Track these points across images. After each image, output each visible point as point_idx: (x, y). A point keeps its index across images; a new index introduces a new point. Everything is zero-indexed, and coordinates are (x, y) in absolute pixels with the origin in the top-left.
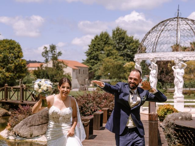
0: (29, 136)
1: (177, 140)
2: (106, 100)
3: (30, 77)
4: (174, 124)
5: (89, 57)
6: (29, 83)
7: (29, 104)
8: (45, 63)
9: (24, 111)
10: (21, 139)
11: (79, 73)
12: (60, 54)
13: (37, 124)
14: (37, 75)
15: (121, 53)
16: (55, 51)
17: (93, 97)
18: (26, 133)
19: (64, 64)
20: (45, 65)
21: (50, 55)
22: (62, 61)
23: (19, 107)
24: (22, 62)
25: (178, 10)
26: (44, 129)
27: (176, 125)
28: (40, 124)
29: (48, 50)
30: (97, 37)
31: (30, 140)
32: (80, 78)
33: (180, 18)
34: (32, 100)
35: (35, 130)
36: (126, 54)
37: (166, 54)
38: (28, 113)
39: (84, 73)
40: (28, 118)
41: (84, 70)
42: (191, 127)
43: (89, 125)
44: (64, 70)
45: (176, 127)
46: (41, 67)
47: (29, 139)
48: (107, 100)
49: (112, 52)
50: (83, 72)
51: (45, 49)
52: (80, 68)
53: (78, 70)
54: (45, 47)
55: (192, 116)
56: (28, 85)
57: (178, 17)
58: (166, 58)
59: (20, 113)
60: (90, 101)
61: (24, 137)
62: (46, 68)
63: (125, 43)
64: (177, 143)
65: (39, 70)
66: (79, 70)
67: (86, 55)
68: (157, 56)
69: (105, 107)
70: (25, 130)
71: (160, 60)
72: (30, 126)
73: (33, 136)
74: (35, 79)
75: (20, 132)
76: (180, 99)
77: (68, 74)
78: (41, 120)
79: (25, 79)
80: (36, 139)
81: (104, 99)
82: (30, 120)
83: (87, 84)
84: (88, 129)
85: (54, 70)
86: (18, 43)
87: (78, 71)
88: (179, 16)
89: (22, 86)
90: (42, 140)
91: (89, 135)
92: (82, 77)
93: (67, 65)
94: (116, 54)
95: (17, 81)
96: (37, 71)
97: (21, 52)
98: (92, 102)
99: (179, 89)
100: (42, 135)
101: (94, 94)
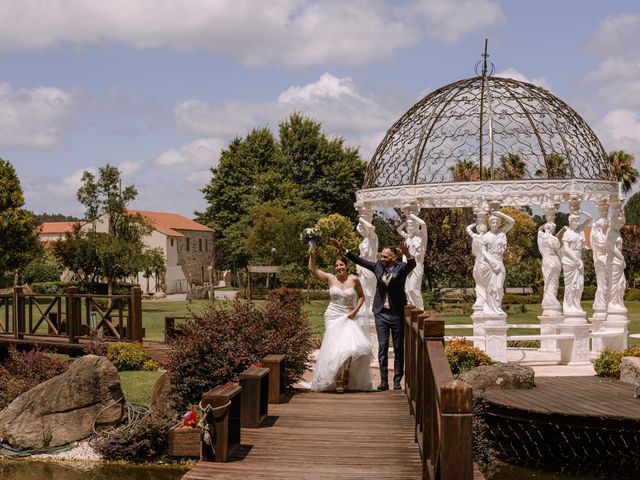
0: (40, 445)
1: (491, 450)
2: (274, 331)
3: (44, 263)
4: (484, 401)
5: (215, 201)
6: (41, 281)
7: (39, 344)
8: (88, 222)
9: (23, 366)
10: (15, 454)
11: (188, 249)
12: (130, 193)
13: (62, 408)
14: (65, 256)
15: (307, 189)
16: (118, 185)
17: (236, 324)
18: (29, 436)
19: (144, 224)
20: (87, 227)
21: (102, 197)
22: (139, 215)
23: (8, 356)
24: (20, 219)
25: (486, 55)
26: (85, 422)
27: (489, 403)
28: (73, 405)
29: (95, 181)
30: (237, 143)
31: (45, 456)
32: (190, 264)
33: (490, 79)
34: (51, 330)
35: (58, 426)
36: (321, 191)
37: (451, 188)
38: (36, 372)
39: (201, 250)
40: (37, 387)
41: (200, 240)
42: (536, 409)
43: (227, 417)
44: (145, 239)
45: (489, 410)
46: (76, 233)
47: (40, 453)
48: (278, 330)
49: (280, 186)
50: (198, 246)
51: (88, 180)
52: (189, 235)
53: (182, 239)
54: (88, 175)
55: (536, 375)
56: (38, 284)
57: (484, 75)
58: (450, 201)
59: (13, 372)
60: (225, 335)
61: (25, 449)
62: (91, 234)
63: (319, 162)
64: (492, 458)
65: (69, 241)
66: (188, 239)
67: (207, 198)
68: (425, 195)
69: (274, 353)
70: (26, 427)
71: (432, 207)
72: (43, 415)
73: (52, 445)
74: (61, 267)
75: (13, 432)
76: (497, 322)
77: (154, 252)
78: (76, 396)
79: (31, 268)
80: (62, 455)
81: (269, 328)
82: (43, 394)
83: (211, 280)
84: (226, 427)
85: (115, 241)
86: (8, 164)
87: (184, 242)
88: (488, 74)
89: (19, 291)
90: (79, 457)
91: (229, 447)
92: (195, 259)
93: (154, 225)
94: (293, 192)
95: (7, 273)
96: (65, 246)
97: (18, 189)
98: (232, 337)
99: (492, 293)
100: (78, 441)
101: (238, 311)
